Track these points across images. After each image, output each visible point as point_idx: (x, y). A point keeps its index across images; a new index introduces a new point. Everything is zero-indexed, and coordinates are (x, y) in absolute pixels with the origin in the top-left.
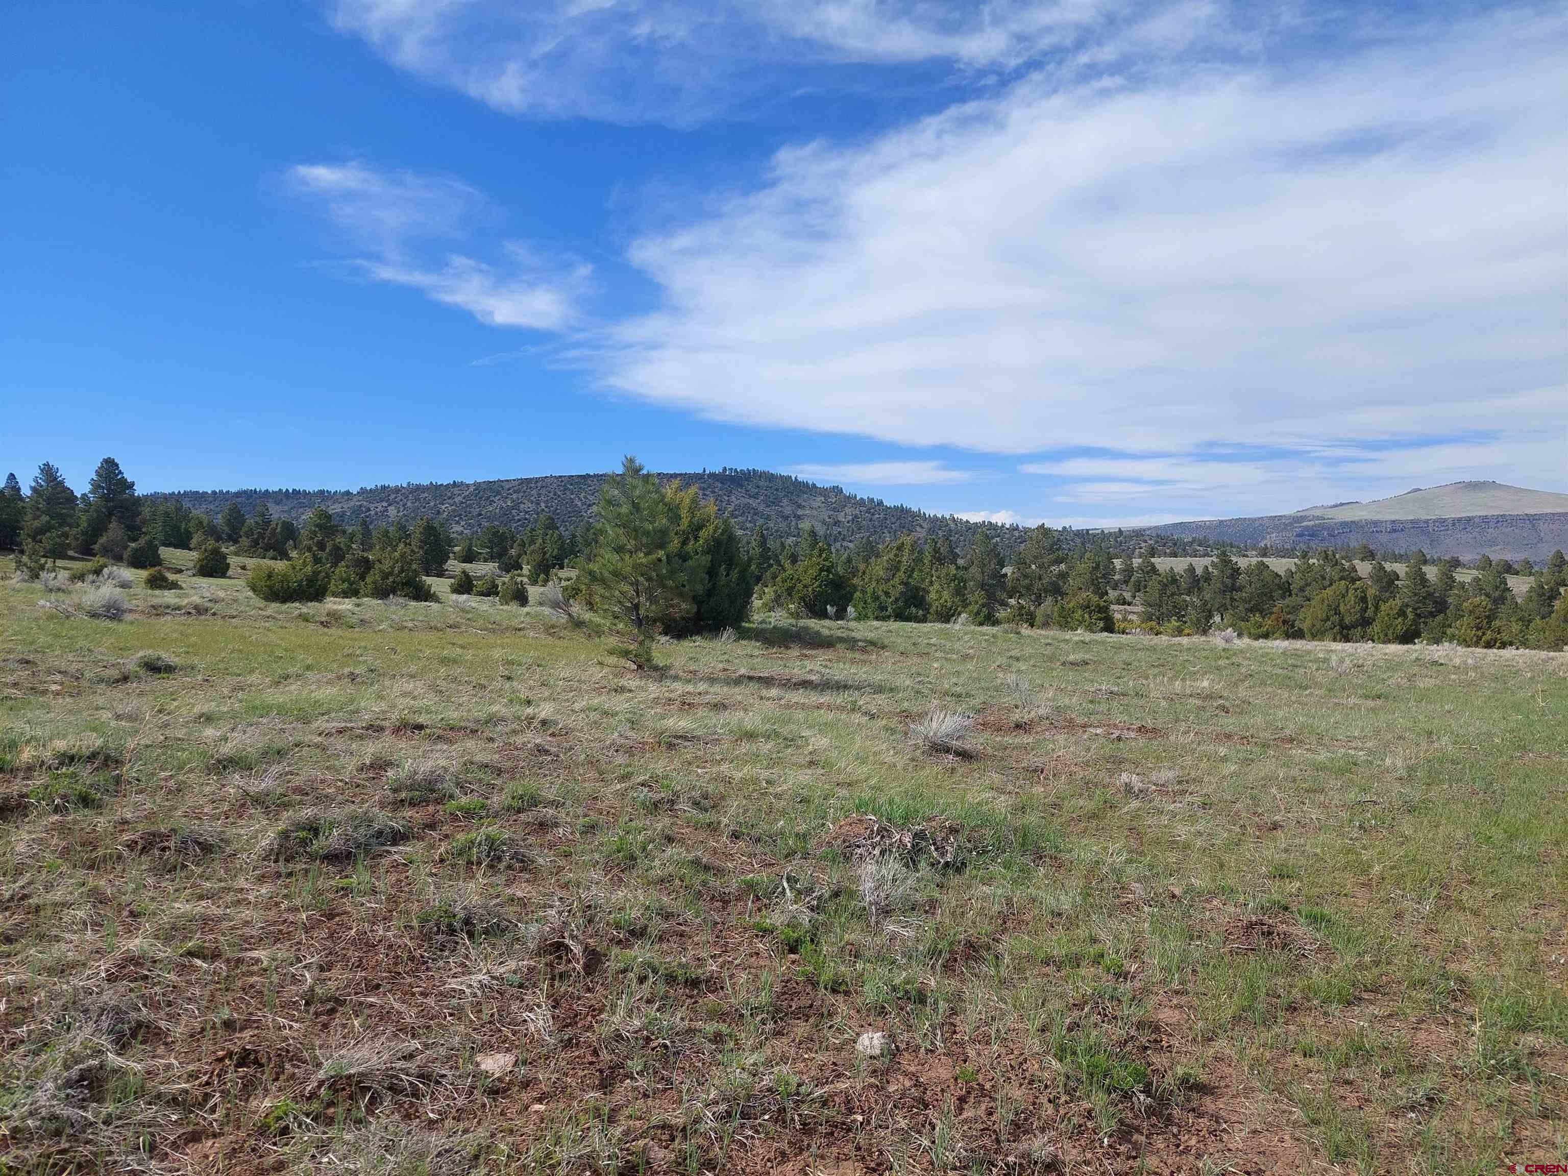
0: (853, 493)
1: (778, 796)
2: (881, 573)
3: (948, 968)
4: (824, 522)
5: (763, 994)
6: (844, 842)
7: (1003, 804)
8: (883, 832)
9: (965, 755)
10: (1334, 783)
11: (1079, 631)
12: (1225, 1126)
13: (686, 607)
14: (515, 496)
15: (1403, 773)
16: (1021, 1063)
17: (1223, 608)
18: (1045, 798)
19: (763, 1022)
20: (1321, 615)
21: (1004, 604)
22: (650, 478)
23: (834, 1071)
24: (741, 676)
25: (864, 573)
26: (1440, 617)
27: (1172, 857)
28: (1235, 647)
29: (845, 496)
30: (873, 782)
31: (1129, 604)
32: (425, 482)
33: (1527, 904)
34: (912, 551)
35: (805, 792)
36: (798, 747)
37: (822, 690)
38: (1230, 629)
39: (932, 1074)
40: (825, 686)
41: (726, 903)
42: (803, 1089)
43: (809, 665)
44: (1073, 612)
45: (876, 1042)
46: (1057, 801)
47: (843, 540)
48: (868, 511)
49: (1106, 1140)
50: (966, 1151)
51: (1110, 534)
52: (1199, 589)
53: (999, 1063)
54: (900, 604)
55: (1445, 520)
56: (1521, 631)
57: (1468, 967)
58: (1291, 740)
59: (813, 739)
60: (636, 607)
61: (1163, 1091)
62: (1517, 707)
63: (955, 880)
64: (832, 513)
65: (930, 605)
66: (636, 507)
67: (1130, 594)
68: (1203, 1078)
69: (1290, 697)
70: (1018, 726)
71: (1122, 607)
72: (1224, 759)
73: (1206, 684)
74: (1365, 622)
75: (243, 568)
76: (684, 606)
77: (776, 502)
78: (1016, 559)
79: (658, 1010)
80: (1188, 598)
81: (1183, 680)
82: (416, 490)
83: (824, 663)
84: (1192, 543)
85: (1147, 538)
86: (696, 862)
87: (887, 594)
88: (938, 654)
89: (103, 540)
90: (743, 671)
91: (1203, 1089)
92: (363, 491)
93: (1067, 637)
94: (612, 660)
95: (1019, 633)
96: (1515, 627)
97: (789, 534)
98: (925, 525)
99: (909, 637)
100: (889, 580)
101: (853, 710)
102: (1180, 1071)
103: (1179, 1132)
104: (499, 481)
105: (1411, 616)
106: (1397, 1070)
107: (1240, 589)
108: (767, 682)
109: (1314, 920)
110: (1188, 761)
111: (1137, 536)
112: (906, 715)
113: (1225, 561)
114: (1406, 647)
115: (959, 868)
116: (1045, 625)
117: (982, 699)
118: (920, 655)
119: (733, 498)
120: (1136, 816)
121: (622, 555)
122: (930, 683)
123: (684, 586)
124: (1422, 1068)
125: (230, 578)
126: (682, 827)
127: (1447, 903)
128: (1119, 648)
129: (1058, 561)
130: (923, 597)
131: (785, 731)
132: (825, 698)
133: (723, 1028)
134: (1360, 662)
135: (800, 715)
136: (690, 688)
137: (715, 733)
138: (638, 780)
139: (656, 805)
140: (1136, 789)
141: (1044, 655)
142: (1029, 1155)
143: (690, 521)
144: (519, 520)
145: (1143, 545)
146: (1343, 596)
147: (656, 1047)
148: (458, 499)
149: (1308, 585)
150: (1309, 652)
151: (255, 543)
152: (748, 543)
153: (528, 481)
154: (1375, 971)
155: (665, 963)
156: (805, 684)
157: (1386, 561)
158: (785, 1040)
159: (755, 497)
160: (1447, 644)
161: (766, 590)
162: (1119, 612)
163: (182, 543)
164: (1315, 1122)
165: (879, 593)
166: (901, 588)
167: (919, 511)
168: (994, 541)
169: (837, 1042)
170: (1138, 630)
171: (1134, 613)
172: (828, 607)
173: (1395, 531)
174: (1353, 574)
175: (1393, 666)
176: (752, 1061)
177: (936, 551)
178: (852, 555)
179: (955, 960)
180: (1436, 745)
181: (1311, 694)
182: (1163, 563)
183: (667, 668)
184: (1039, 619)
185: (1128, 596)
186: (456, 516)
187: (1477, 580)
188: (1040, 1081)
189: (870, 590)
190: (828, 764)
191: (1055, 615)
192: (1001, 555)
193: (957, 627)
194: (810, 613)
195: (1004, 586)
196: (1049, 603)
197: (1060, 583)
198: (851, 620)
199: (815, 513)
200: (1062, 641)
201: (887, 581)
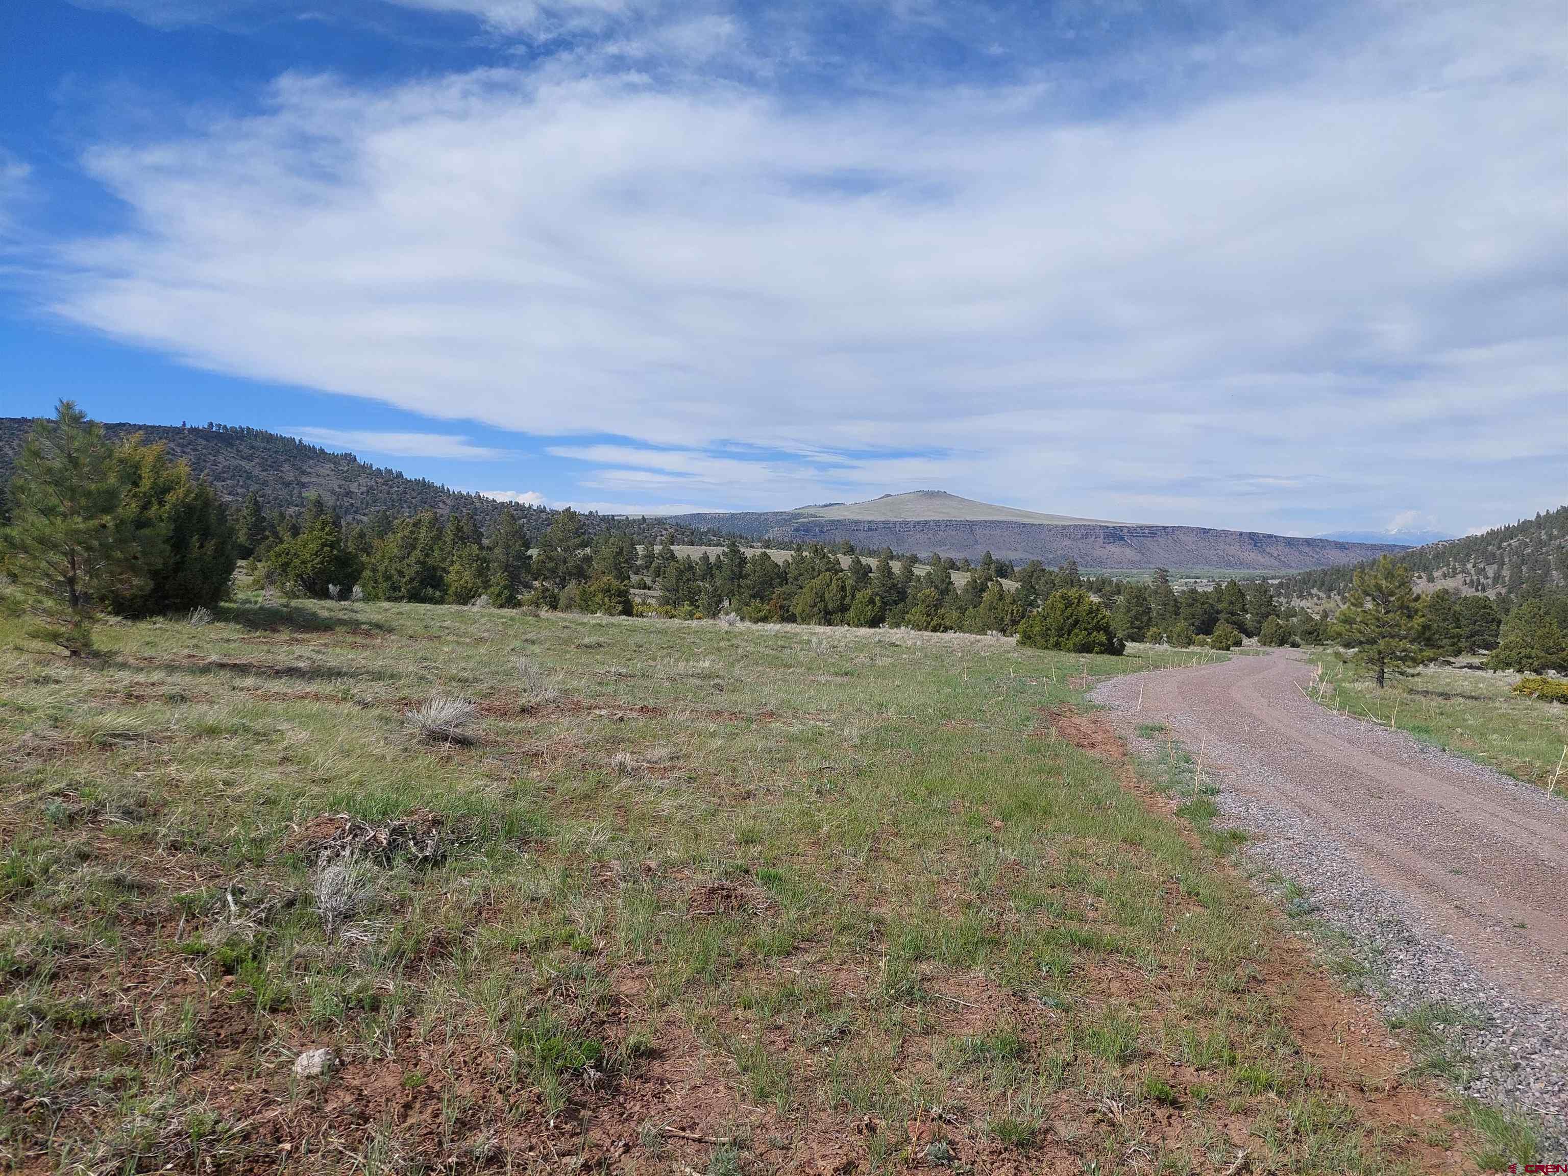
0: (369, 462)
1: (237, 799)
2: (395, 550)
3: (411, 970)
4: (333, 492)
5: (183, 1025)
6: (310, 844)
7: (493, 792)
8: (357, 830)
9: (464, 742)
10: (802, 753)
11: (598, 615)
12: (668, 1087)
13: (139, 583)
15: (857, 741)
16: (476, 1058)
17: (731, 594)
18: (540, 782)
19: (181, 1057)
20: (810, 601)
21: (529, 586)
22: (94, 429)
23: (262, 1099)
24: (210, 663)
25: (377, 550)
26: (901, 605)
27: (652, 832)
28: (736, 630)
29: (360, 465)
30: (354, 777)
31: (649, 589)
33: (935, 851)
34: (431, 528)
35: (271, 793)
36: (270, 742)
37: (310, 679)
38: (733, 614)
39: (378, 1084)
40: (315, 673)
41: (151, 925)
42: (220, 1127)
43: (298, 650)
44: (594, 596)
45: (317, 1060)
46: (551, 785)
47: (355, 512)
48: (385, 483)
49: (552, 1123)
50: (405, 1160)
51: (634, 521)
52: (712, 576)
53: (452, 1061)
54: (416, 584)
55: (908, 523)
56: (959, 618)
57: (884, 911)
58: (772, 714)
59: (290, 733)
60: (71, 581)
61: (615, 1063)
62: (948, 683)
63: (432, 875)
64: (344, 482)
65: (449, 586)
66: (74, 462)
67: (650, 579)
68: (654, 1044)
69: (776, 675)
70: (523, 710)
71: (642, 591)
72: (713, 735)
73: (707, 664)
74: (844, 609)
76: (136, 581)
77: (276, 466)
78: (542, 541)
79: (39, 1063)
80: (701, 584)
81: (688, 660)
83: (317, 648)
84: (707, 533)
85: (668, 527)
86: (118, 882)
87: (401, 573)
88: (449, 638)
90: (214, 658)
91: (653, 1054)
93: (585, 620)
94: (36, 644)
95: (537, 616)
96: (955, 614)
97: (290, 504)
98: (448, 501)
99: (421, 620)
100: (404, 558)
101: (345, 699)
102: (632, 1040)
103: (626, 1100)
105: (878, 604)
106: (819, 1010)
107: (746, 576)
108: (242, 669)
109: (768, 879)
110: (682, 738)
111: (659, 524)
112: (406, 703)
113: (735, 551)
114: (872, 630)
115: (438, 861)
116: (568, 608)
117: (490, 683)
118: (430, 638)
119: (221, 458)
120: (625, 795)
121: (51, 517)
122: (437, 668)
123: (135, 558)
124: (838, 1005)
126: (105, 841)
127: (876, 855)
128: (632, 630)
129: (584, 545)
130: (441, 577)
131: (257, 725)
132: (312, 687)
133: (128, 1071)
134: (836, 643)
135: (279, 707)
136: (141, 678)
137: (167, 730)
138: (50, 790)
139: (71, 818)
140: (629, 768)
141: (560, 638)
142: (472, 1151)
143: (154, 482)
145: (664, 532)
146: (828, 586)
147: (31, 1108)
149: (801, 575)
150: (796, 634)
152: (238, 510)
154: (813, 922)
155: (56, 1006)
156: (292, 672)
157: (862, 556)
158: (207, 1074)
159: (249, 458)
160: (903, 628)
161: (259, 565)
162: (640, 596)
164: (745, 1069)
165: (392, 572)
166: (417, 567)
167: (443, 486)
168: (521, 522)
169: (271, 1066)
170: (654, 613)
171: (653, 597)
172: (330, 586)
173: (871, 530)
174: (837, 567)
175: (860, 646)
176: (157, 1105)
177: (459, 529)
178: (365, 530)
179: (421, 959)
180: (885, 716)
181: (793, 673)
182: (681, 551)
183: (111, 654)
184: (562, 602)
185: (648, 580)
187: (929, 574)
188: (492, 1073)
189: (381, 568)
190: (306, 759)
191: (577, 598)
192: (527, 537)
193: (475, 609)
194: (311, 592)
195: (528, 568)
196: (572, 587)
197: (585, 566)
198: (357, 600)
199: (323, 481)
200: (580, 624)
201: (402, 559)
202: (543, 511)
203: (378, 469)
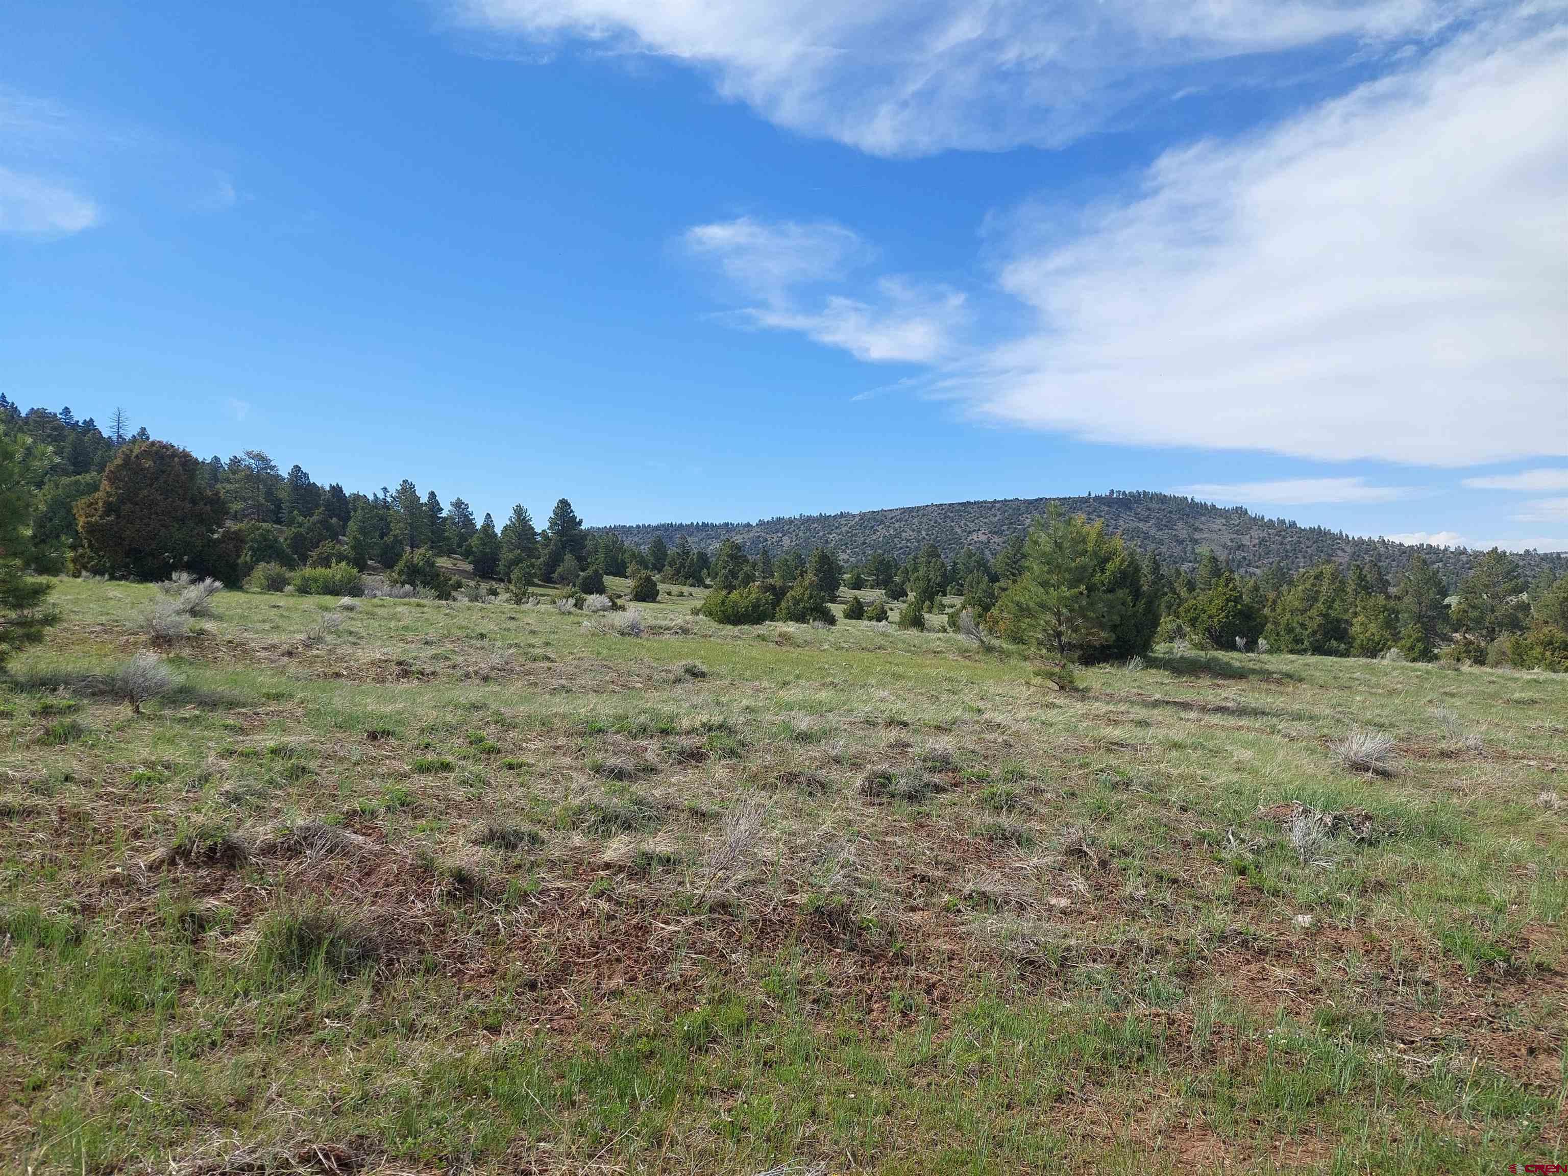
0: (1260, 514)
1: (1213, 788)
2: (1296, 603)
3: (1361, 894)
4: (1225, 546)
6: (1274, 818)
8: (1308, 813)
9: (1384, 774)
11: (1536, 670)
14: (897, 525)
19: (1227, 904)
21: (1447, 639)
24: (1156, 700)
25: (1274, 602)
29: (1250, 517)
32: (815, 514)
34: (1333, 581)
35: (1237, 787)
36: (1224, 757)
37: (1239, 716)
39: (1347, 940)
40: (1242, 712)
41: (1185, 846)
42: (1257, 933)
43: (1222, 693)
44: (1531, 649)
45: (1306, 921)
46: (1471, 810)
47: (1248, 565)
48: (1278, 534)
54: (1319, 636)
59: (1236, 752)
60: (1059, 634)
63: (1369, 850)
64: (1235, 536)
65: (1354, 639)
70: (1443, 754)
75: (669, 594)
76: (1103, 634)
77: (1170, 525)
78: (1463, 587)
82: (807, 521)
83: (1238, 692)
87: (1303, 626)
88: (1360, 688)
89: (560, 569)
90: (1157, 696)
91: (1556, 972)
92: (761, 523)
93: (1517, 675)
94: (1038, 681)
95: (1458, 670)
97: (1184, 560)
98: (1347, 549)
99: (1330, 671)
100: (1305, 611)
101: (1273, 733)
102: (1536, 960)
104: (882, 510)
108: (1186, 706)
112: (1328, 739)
115: (1373, 843)
116: (1497, 664)
117: (1408, 729)
118: (1342, 688)
119: (1121, 522)
120: (1548, 825)
121: (1046, 589)
122: (1352, 713)
123: (1103, 617)
125: (659, 602)
126: (1138, 801)
129: (1517, 591)
130: (1346, 630)
131: (1209, 745)
132: (1244, 722)
133: (1199, 904)
135: (1222, 734)
136: (1111, 708)
137: (1145, 743)
138: (1096, 768)
141: (1484, 692)
143: (1097, 554)
144: (901, 548)
148: (844, 529)
151: (678, 572)
153: (910, 510)
156: (1223, 710)
158: (1242, 915)
159: (1146, 520)
163: (619, 571)
165: (1294, 625)
166: (1320, 620)
167: (1341, 532)
168: (1436, 566)
169: (1279, 919)
172: (1237, 638)
176: (1221, 918)
177: (1362, 578)
178: (1259, 583)
179: (1367, 890)
183: (1087, 690)
184: (1491, 657)
186: (844, 544)
189: (1283, 621)
190: (1253, 771)
191: (1509, 652)
192: (1444, 583)
193: (1385, 662)
194: (1217, 644)
195: (1446, 619)
196: (1504, 640)
197: (1520, 615)
198: (1264, 652)
199: (1215, 536)
200: (1510, 679)
201: (1303, 612)
202: (1464, 552)
203: (1271, 520)
